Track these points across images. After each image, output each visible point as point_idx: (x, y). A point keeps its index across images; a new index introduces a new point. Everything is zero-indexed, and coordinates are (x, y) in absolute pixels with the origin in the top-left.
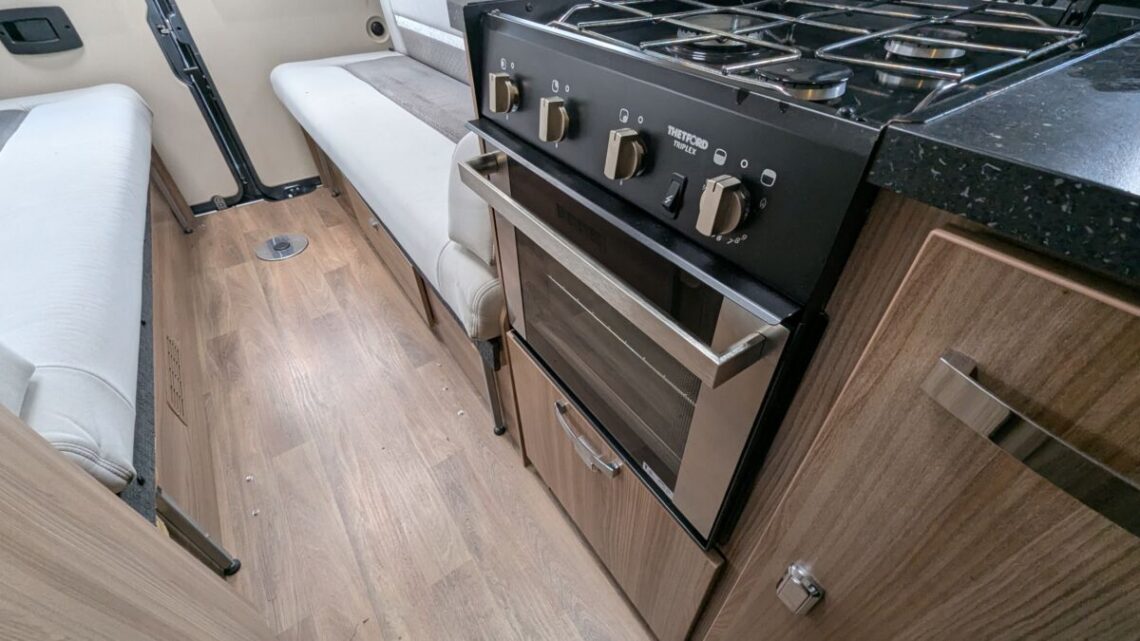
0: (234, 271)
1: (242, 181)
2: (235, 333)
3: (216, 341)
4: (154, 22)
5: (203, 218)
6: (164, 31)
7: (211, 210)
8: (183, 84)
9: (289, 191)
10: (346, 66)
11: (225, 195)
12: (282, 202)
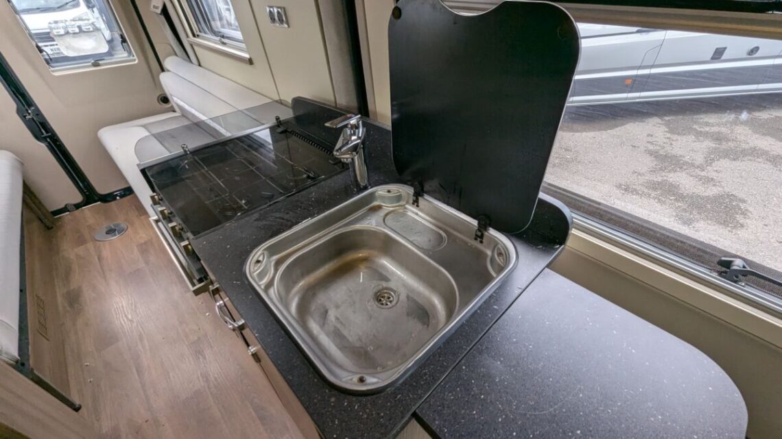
0: (80, 250)
1: (85, 193)
2: (80, 287)
3: (68, 293)
4: (21, 113)
5: (60, 218)
6: (28, 117)
7: (65, 212)
8: (42, 144)
9: (116, 195)
10: (145, 126)
11: (74, 203)
12: (114, 203)
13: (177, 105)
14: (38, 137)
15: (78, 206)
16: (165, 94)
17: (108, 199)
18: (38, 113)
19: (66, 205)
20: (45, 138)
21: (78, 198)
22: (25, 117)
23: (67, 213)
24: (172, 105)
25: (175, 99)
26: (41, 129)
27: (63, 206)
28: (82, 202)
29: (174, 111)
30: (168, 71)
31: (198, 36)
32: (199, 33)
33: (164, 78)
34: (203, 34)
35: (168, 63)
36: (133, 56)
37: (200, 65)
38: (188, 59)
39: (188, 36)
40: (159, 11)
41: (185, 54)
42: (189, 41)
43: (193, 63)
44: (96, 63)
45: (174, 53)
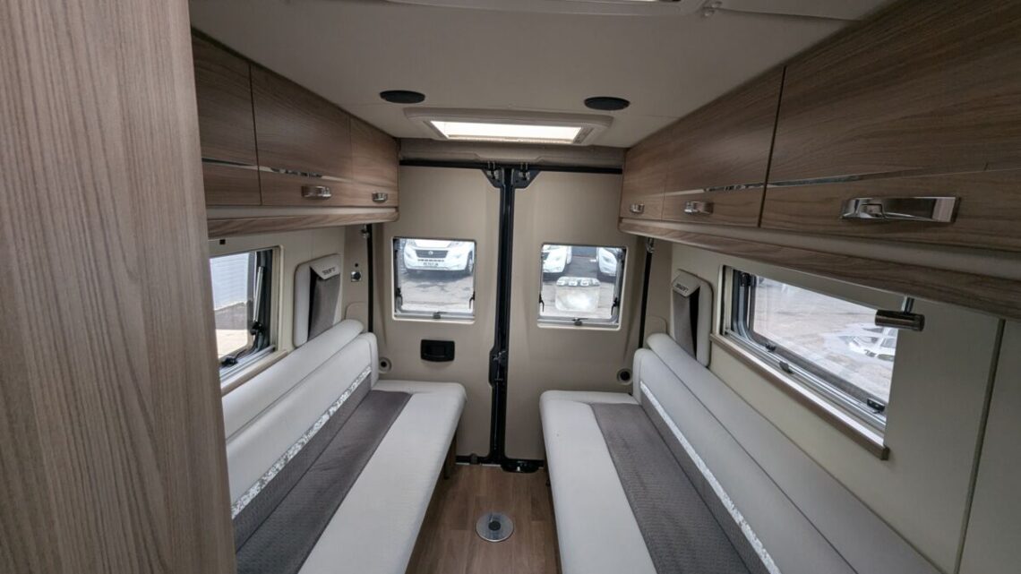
0: (456, 536)
1: (494, 447)
4: (493, 353)
5: (462, 466)
6: (496, 359)
7: (467, 462)
8: (490, 387)
9: (519, 465)
10: (593, 406)
11: (479, 455)
12: (512, 474)
13: (643, 395)
14: (491, 380)
15: (481, 460)
16: (632, 372)
17: (509, 465)
18: (505, 357)
19: (472, 455)
20: (495, 382)
21: (485, 452)
22: (494, 357)
23: (468, 464)
24: (632, 385)
25: (644, 387)
26: (498, 371)
27: (468, 454)
28: (486, 458)
29: (631, 394)
30: (650, 348)
31: (726, 333)
32: (729, 331)
33: (641, 356)
34: (736, 335)
35: (655, 341)
36: (617, 322)
37: (707, 367)
38: (692, 353)
39: (711, 331)
40: (687, 294)
41: (691, 345)
42: (710, 337)
43: (696, 359)
44: (578, 322)
45: (665, 330)
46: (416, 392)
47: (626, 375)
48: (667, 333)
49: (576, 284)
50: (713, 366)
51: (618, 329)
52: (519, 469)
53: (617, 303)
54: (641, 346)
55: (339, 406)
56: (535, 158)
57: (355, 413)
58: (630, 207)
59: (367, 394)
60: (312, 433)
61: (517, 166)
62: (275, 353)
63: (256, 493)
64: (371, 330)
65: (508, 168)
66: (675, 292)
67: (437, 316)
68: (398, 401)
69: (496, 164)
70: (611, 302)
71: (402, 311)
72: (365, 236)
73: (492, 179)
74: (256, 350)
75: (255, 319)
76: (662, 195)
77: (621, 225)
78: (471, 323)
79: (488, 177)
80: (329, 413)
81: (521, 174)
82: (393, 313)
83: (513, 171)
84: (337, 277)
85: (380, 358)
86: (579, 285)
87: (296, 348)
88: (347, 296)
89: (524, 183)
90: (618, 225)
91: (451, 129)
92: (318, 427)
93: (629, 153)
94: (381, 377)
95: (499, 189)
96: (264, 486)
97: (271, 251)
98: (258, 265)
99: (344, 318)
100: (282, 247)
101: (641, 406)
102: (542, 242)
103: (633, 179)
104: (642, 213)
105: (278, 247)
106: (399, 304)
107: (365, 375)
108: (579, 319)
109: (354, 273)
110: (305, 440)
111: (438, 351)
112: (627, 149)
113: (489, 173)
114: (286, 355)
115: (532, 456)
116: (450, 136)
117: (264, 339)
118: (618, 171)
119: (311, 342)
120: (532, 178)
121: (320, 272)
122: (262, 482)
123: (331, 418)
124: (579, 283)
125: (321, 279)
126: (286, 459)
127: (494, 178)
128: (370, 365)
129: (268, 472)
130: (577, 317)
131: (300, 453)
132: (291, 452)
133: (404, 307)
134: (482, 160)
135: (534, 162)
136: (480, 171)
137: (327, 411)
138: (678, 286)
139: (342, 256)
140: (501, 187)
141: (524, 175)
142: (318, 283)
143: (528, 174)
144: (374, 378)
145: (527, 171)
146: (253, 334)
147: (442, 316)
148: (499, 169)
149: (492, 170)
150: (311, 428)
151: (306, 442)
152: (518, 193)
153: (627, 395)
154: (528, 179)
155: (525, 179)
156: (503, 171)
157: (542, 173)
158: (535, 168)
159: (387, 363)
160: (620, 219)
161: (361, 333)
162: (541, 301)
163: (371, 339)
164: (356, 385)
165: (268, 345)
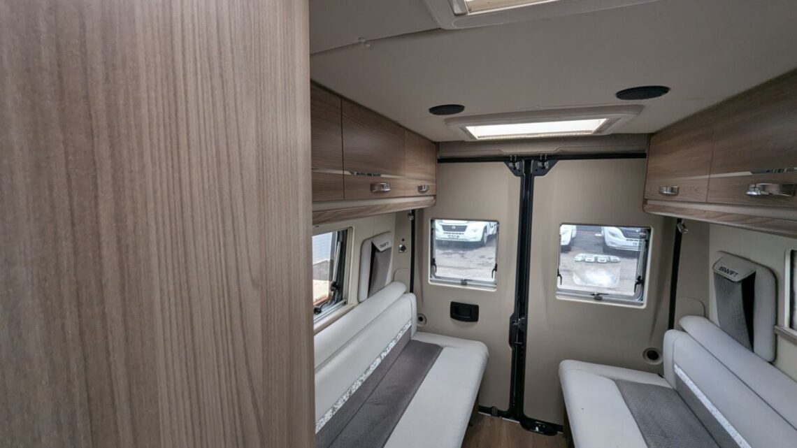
1: (513, 404)
4: (513, 319)
5: (484, 416)
6: (515, 324)
7: (488, 412)
8: (510, 349)
9: (537, 425)
10: (618, 383)
11: (500, 409)
12: (530, 433)
13: (677, 378)
14: (511, 342)
15: (500, 414)
16: (662, 352)
17: (528, 424)
18: (525, 324)
19: (493, 407)
20: (515, 344)
21: (505, 407)
22: (514, 322)
23: (489, 415)
24: (662, 364)
25: (679, 372)
26: (518, 335)
27: (489, 406)
28: (504, 412)
29: (661, 375)
30: (683, 330)
36: (642, 300)
37: (771, 363)
39: (776, 323)
40: (736, 278)
41: (746, 335)
42: (774, 329)
43: (753, 350)
44: (598, 297)
45: (703, 314)
46: (446, 346)
47: (654, 355)
48: (706, 315)
49: (593, 260)
50: (781, 362)
51: (644, 307)
52: (537, 429)
53: (640, 281)
54: (671, 326)
55: (388, 351)
56: (555, 149)
57: (399, 358)
58: (660, 189)
59: (408, 343)
60: (369, 373)
61: (537, 157)
62: (346, 306)
63: (330, 418)
64: (412, 290)
65: (527, 159)
66: (717, 276)
67: (464, 282)
68: (431, 352)
69: (518, 157)
70: (634, 280)
71: (436, 277)
72: (411, 218)
73: (514, 170)
74: (334, 302)
75: (334, 279)
76: (707, 177)
77: (646, 207)
78: (494, 290)
79: (510, 168)
80: (381, 357)
81: (540, 164)
82: (429, 278)
83: (532, 162)
84: (389, 249)
85: (418, 314)
86: (596, 261)
87: (360, 303)
88: (397, 263)
89: (543, 172)
90: (643, 207)
91: (480, 132)
92: (373, 368)
93: (653, 138)
94: (419, 330)
95: (519, 178)
96: (335, 413)
97: (347, 230)
98: (338, 240)
99: (393, 280)
100: (354, 228)
101: (677, 392)
102: (560, 223)
103: (658, 163)
104: (677, 195)
105: (351, 227)
106: (433, 272)
107: (407, 327)
108: (599, 294)
109: (401, 246)
110: (364, 378)
111: (465, 312)
112: (651, 135)
113: (511, 165)
114: (353, 308)
115: (551, 418)
116: (479, 137)
117: (339, 294)
118: (642, 155)
119: (372, 298)
120: (550, 167)
121: (378, 246)
122: (334, 409)
123: (382, 361)
124: (596, 259)
125: (378, 251)
126: (350, 392)
127: (515, 168)
128: (411, 319)
129: (337, 402)
130: (596, 291)
131: (359, 388)
132: (354, 387)
133: (437, 274)
134: (505, 154)
135: (553, 153)
136: (503, 163)
137: (380, 356)
138: (722, 269)
139: (393, 232)
140: (522, 176)
141: (543, 165)
142: (377, 254)
143: (546, 164)
144: (413, 331)
145: (546, 161)
146: (332, 290)
147: (468, 283)
148: (520, 161)
149: (514, 162)
150: (369, 368)
151: (364, 380)
152: (537, 180)
153: (656, 376)
154: (547, 167)
155: (544, 168)
156: (524, 162)
157: (560, 162)
158: (554, 158)
159: (423, 317)
160: (645, 201)
161: (405, 293)
162: (559, 275)
163: (412, 298)
164: (401, 335)
165: (342, 299)
